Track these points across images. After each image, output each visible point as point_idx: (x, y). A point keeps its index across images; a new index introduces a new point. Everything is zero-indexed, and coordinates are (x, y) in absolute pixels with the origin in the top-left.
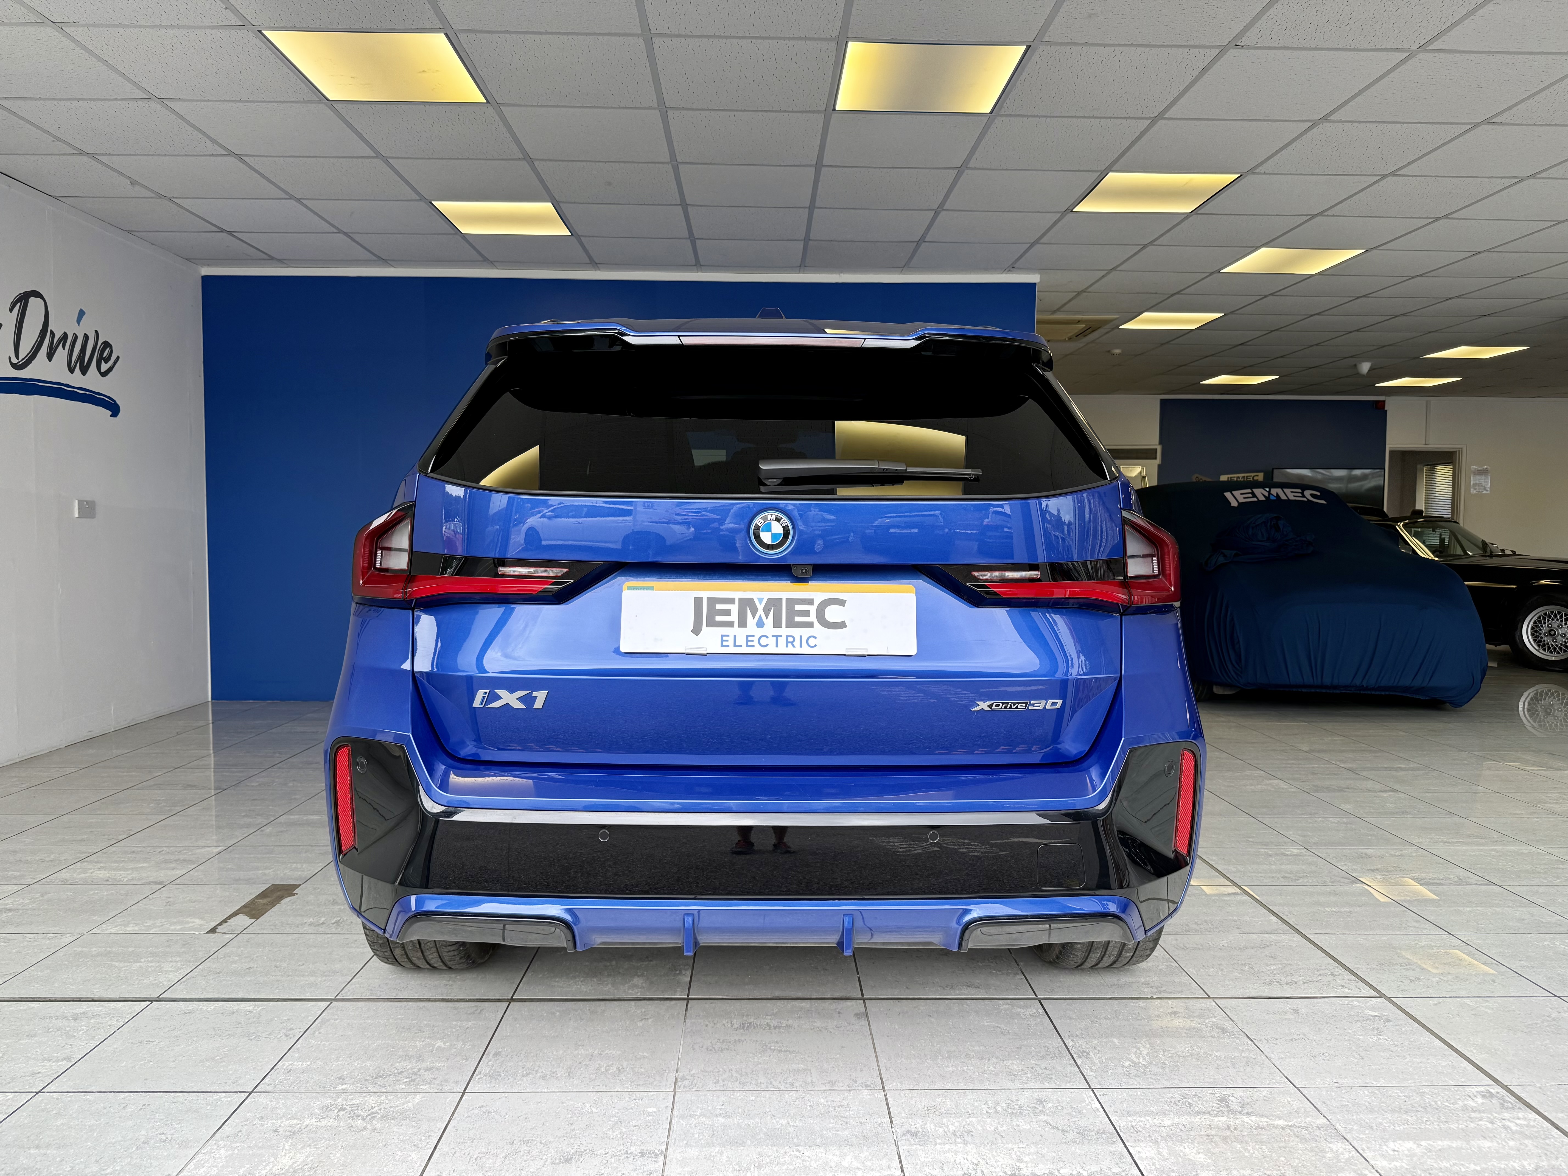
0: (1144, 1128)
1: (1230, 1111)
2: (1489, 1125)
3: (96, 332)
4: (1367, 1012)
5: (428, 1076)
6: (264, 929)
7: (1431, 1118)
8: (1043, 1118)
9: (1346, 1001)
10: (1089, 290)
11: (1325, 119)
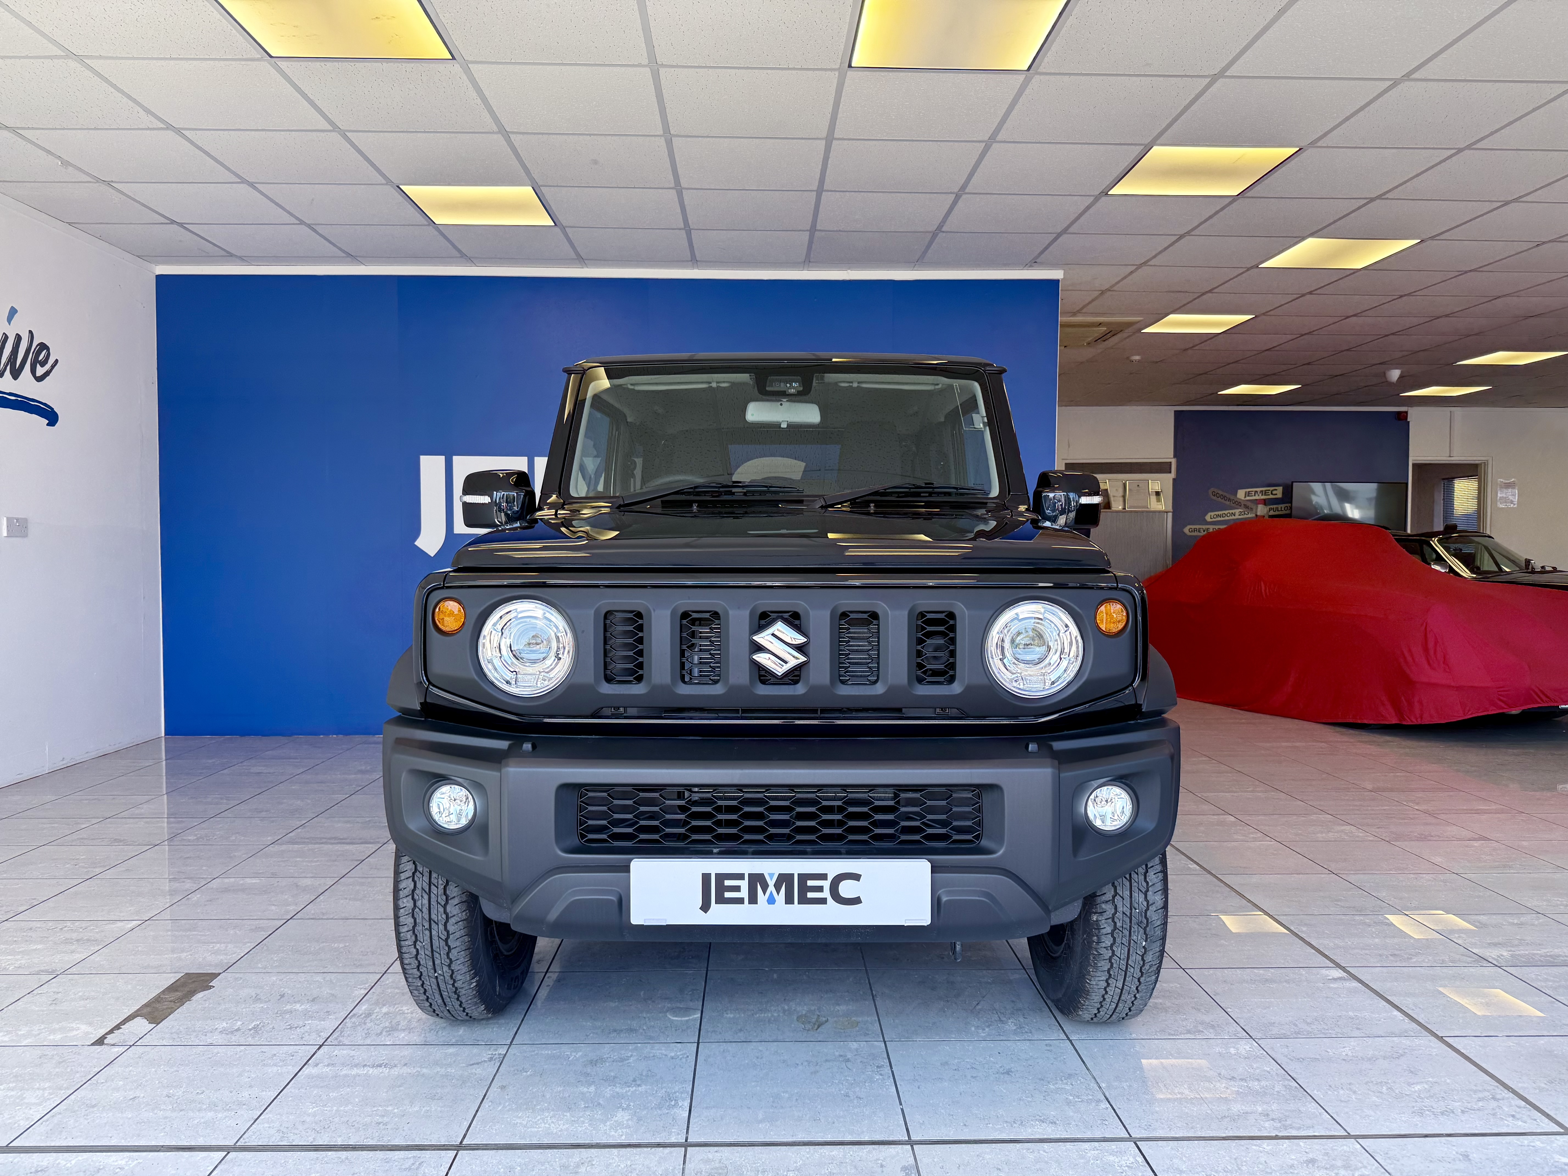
3: (30, 332)
4: (1557, 1157)
6: (163, 1039)
9: (1525, 1140)
10: (1115, 288)
11: (1407, 77)
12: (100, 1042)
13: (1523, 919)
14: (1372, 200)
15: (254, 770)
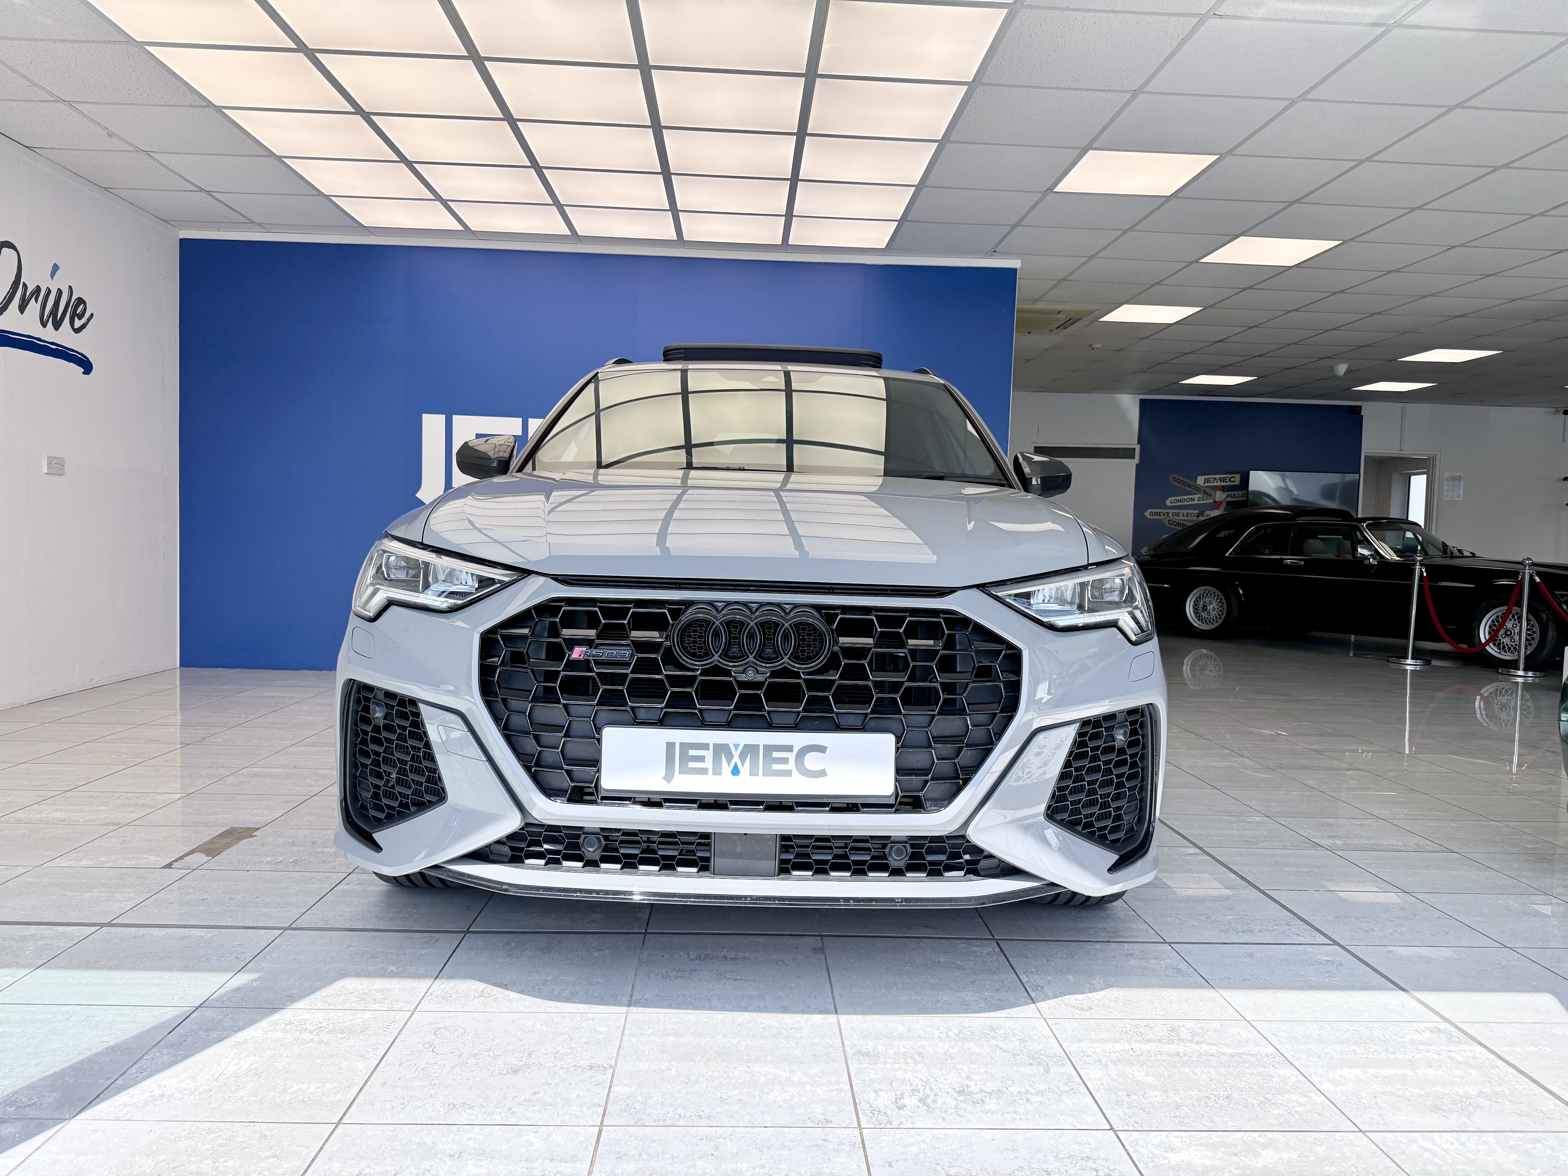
0: (1094, 1053)
1: (1180, 1040)
2: (1436, 1057)
3: (70, 287)
4: (1320, 957)
5: (379, 996)
6: (219, 866)
7: (1379, 1050)
8: (994, 1042)
9: (1300, 947)
10: (1069, 278)
11: (1303, 97)
12: (169, 866)
13: (1365, 822)
14: (1291, 203)
15: (266, 694)
